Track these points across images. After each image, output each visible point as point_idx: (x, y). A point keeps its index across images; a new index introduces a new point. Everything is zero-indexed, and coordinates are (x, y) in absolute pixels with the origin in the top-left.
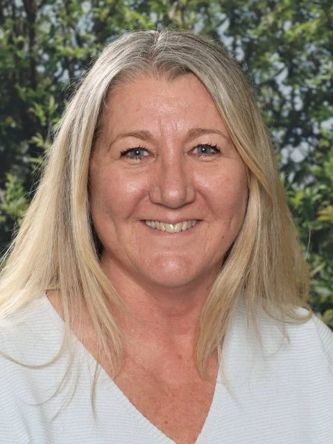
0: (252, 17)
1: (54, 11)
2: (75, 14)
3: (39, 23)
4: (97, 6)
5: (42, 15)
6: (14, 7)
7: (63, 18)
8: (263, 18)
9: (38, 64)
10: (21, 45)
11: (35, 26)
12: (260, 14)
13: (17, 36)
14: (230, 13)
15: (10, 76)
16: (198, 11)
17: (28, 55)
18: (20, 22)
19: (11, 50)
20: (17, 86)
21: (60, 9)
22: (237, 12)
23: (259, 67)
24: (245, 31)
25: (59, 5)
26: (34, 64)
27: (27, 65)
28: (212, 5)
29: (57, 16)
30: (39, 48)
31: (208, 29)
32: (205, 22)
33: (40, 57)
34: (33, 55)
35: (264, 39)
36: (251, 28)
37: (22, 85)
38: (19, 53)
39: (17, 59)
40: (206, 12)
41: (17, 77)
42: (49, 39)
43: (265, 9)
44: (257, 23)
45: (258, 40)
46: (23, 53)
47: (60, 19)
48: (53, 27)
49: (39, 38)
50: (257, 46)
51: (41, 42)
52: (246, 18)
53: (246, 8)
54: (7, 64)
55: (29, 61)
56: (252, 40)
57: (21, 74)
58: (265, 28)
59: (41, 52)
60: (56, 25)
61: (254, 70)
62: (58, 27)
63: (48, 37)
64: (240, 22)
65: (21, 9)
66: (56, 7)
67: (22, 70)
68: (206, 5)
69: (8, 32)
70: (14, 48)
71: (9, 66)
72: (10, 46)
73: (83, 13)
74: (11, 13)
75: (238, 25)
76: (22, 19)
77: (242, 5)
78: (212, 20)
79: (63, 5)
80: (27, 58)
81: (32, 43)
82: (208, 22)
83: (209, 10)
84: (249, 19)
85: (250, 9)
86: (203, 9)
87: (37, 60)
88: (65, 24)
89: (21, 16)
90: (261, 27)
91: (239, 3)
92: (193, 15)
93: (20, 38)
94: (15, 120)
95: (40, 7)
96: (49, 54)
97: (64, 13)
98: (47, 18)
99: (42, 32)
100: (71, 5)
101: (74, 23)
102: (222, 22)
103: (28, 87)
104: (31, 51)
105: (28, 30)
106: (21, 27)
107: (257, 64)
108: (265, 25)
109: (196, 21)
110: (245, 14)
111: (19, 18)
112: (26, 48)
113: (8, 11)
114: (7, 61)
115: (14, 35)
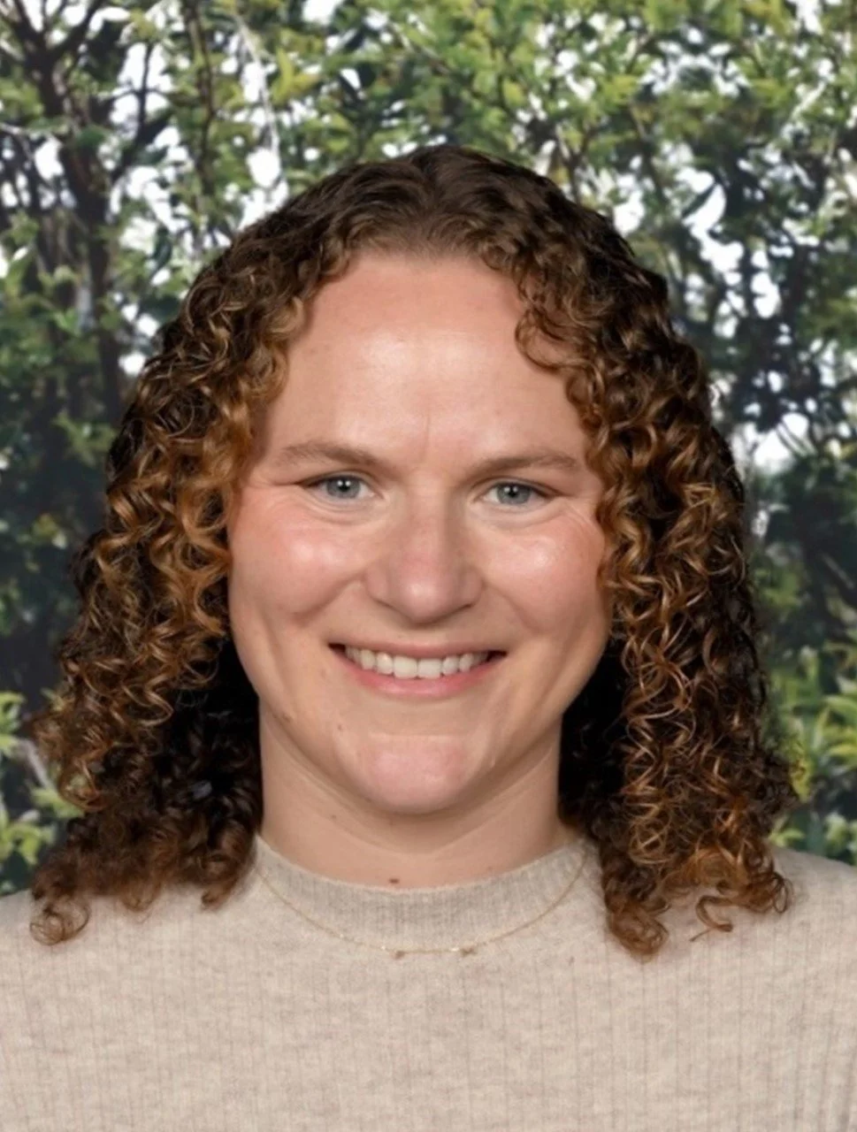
0: (796, 179)
1: (163, 184)
2: (230, 192)
3: (120, 223)
4: (299, 162)
5: (125, 200)
6: (35, 179)
7: (193, 205)
8: (830, 184)
9: (127, 349)
10: (65, 295)
11: (105, 233)
12: (819, 172)
13: (51, 269)
14: (722, 172)
15: (37, 394)
16: (622, 167)
17: (92, 323)
18: (57, 224)
19: (36, 311)
20: (63, 419)
21: (180, 178)
22: (744, 165)
23: (828, 335)
24: (777, 225)
25: (177, 164)
26: (113, 349)
27: (90, 354)
28: (667, 147)
29: (174, 200)
30: (126, 302)
31: (659, 221)
32: (646, 200)
33: (129, 328)
34: (106, 322)
35: (841, 245)
36: (797, 216)
37: (77, 416)
38: (62, 320)
39: (57, 337)
40: (648, 170)
41: (62, 392)
42: (154, 273)
43: (836, 155)
44: (815, 198)
45: (820, 249)
46: (76, 317)
47: (183, 209)
48: (162, 231)
49: (120, 270)
50: (819, 270)
51: (129, 279)
52: (777, 183)
53: (772, 156)
54: (25, 353)
55: (94, 340)
56: (801, 251)
57: (71, 384)
58: (840, 212)
59: (130, 312)
60: (174, 226)
61: (816, 345)
62: (181, 233)
63: (151, 265)
64: (760, 195)
65: (56, 184)
66: (170, 173)
67: (78, 371)
68: (648, 150)
69: (21, 253)
70: (46, 304)
71: (33, 358)
72: (32, 298)
73: (255, 186)
74: (26, 197)
75: (754, 205)
76: (61, 214)
77: (763, 146)
78: (668, 193)
79: (190, 165)
80: (87, 333)
81: (101, 287)
82: (656, 202)
83: (656, 162)
84: (787, 188)
85: (787, 158)
86: (636, 162)
87: (122, 337)
88: (203, 221)
89: (58, 202)
90: (827, 211)
91: (750, 139)
92: (605, 181)
93: (62, 273)
94: (65, 525)
95: (118, 174)
96: (155, 316)
97: (197, 189)
98: (141, 208)
99: (128, 251)
100: (217, 163)
101: (230, 219)
102: (702, 199)
103: (95, 422)
104: (98, 311)
105: (83, 249)
106: (62, 241)
107: (822, 323)
108: (839, 204)
109: (616, 197)
110: (771, 174)
111: (50, 212)
112: (84, 301)
113: (16, 192)
114: (24, 345)
115: (41, 264)
